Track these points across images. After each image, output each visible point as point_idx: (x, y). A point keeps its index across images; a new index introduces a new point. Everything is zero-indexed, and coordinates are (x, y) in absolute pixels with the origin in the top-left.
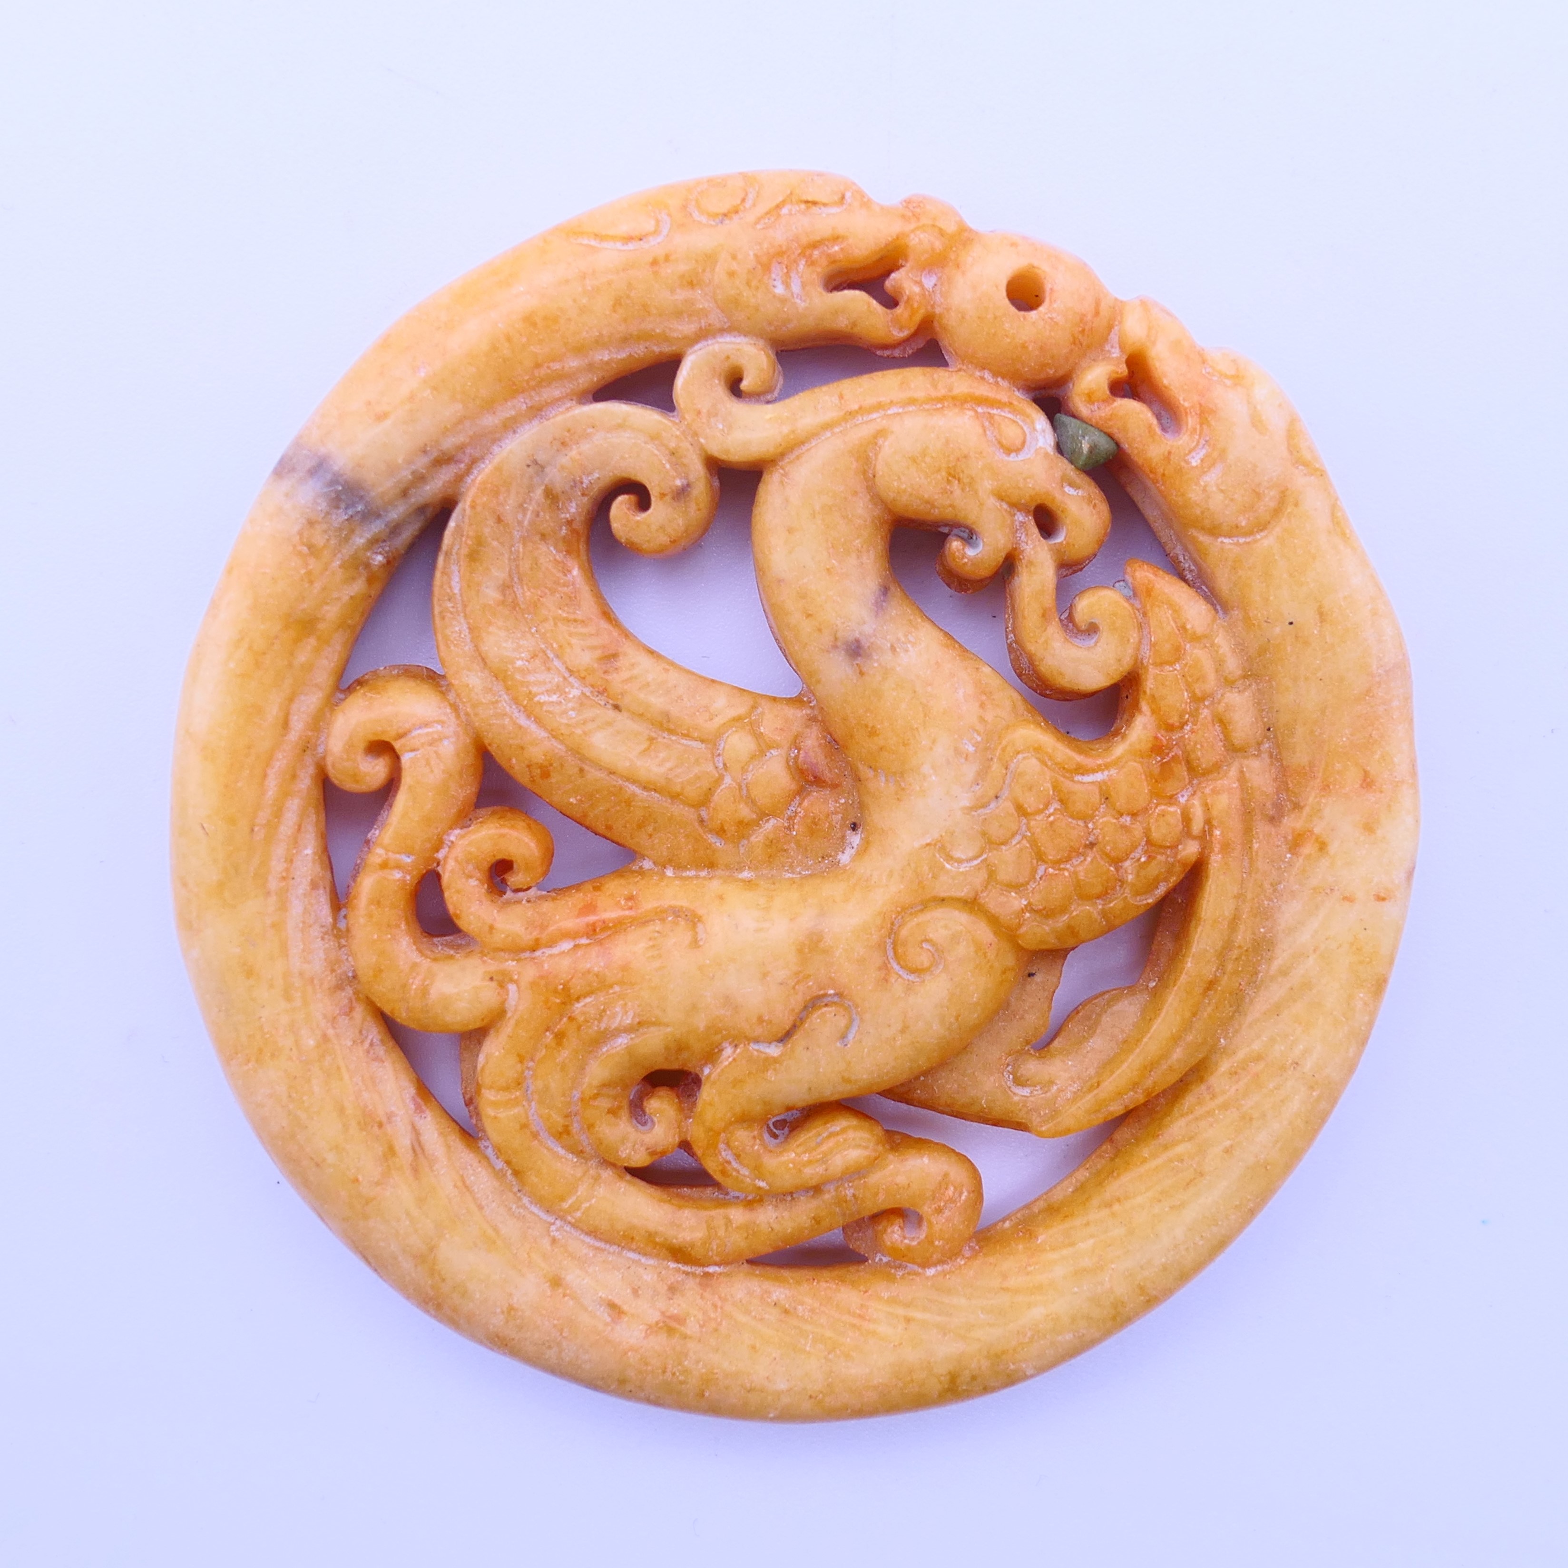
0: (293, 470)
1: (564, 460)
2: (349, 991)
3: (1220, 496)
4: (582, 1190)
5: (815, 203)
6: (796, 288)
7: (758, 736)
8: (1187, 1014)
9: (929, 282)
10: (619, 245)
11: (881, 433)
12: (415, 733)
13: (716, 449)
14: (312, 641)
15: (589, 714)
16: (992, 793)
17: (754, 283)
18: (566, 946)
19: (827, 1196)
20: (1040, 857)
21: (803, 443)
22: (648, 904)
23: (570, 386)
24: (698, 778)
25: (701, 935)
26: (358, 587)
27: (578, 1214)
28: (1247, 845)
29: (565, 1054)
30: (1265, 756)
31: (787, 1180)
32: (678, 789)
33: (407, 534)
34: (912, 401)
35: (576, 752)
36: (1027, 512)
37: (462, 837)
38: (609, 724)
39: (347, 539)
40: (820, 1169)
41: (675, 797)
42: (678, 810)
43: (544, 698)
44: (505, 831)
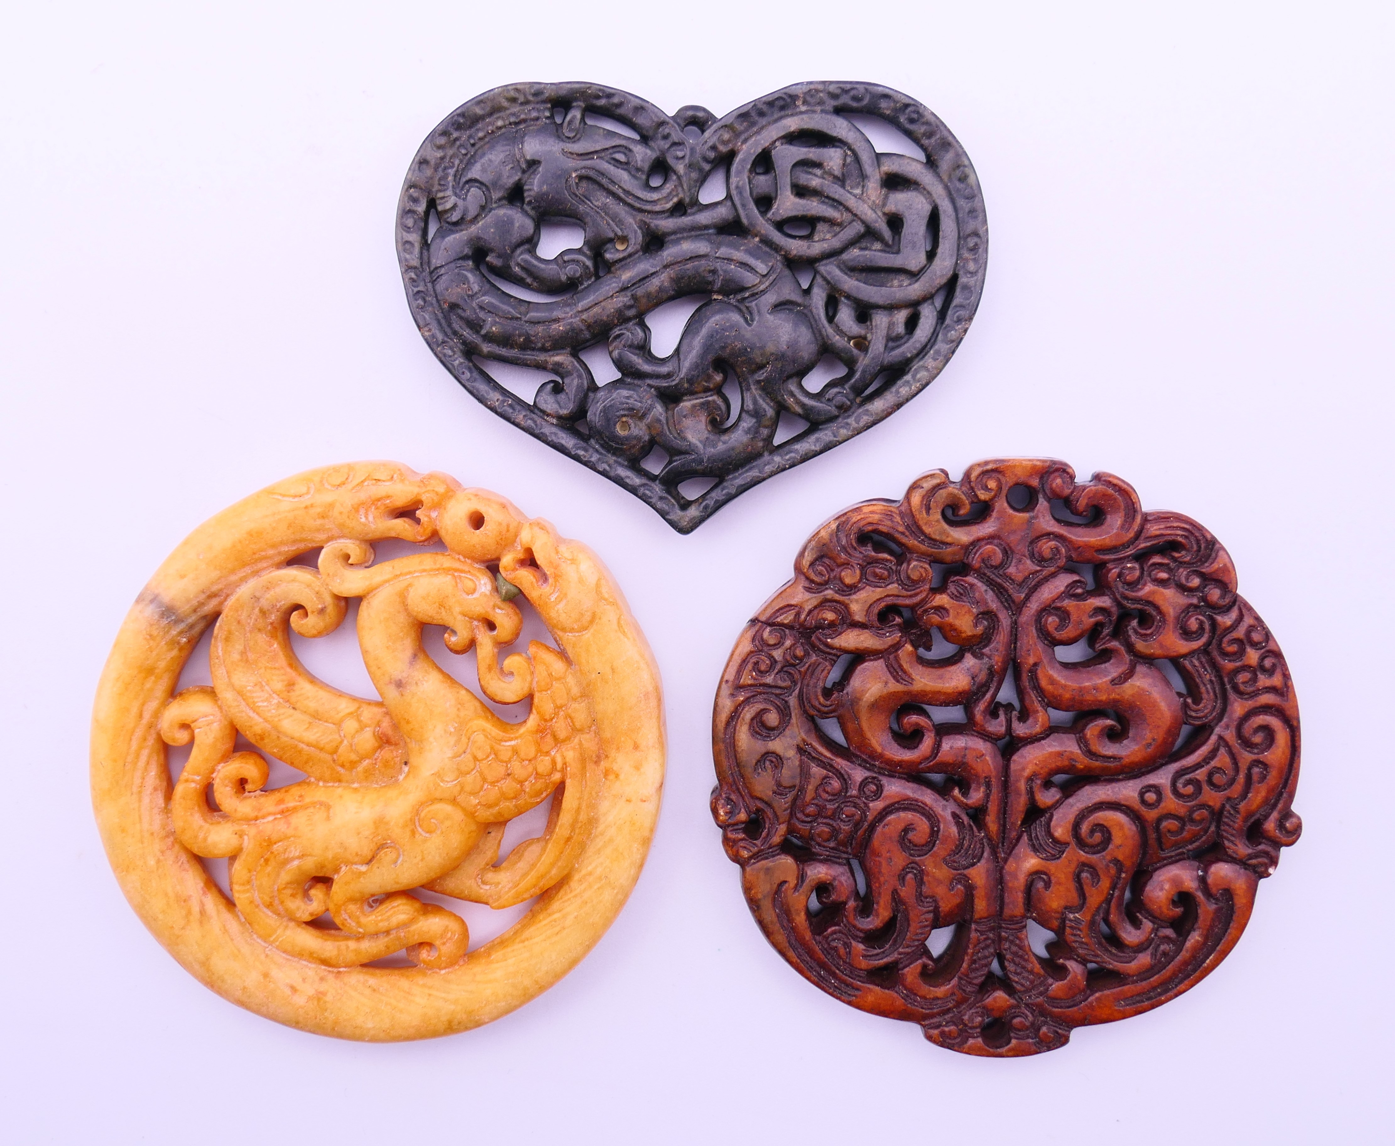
0: (143, 600)
1: (268, 596)
2: (172, 839)
3: (564, 615)
4: (279, 932)
5: (379, 480)
6: (371, 518)
7: (359, 721)
8: (558, 853)
9: (434, 515)
10: (291, 499)
11: (410, 585)
12: (200, 720)
13: (336, 591)
14: (153, 678)
15: (282, 711)
16: (461, 751)
17: (351, 517)
18: (271, 818)
19: (392, 936)
20: (484, 780)
21: (376, 588)
22: (307, 800)
23: (270, 562)
24: (331, 741)
25: (331, 815)
26: (175, 653)
27: (277, 943)
28: (583, 774)
29: (269, 869)
30: (592, 733)
31: (372, 929)
32: (322, 746)
33: (197, 629)
34: (424, 571)
35: (276, 728)
36: (479, 621)
37: (223, 767)
38: (291, 716)
39: (168, 632)
40: (386, 924)
41: (322, 749)
42: (323, 756)
43: (260, 704)
44: (243, 765)
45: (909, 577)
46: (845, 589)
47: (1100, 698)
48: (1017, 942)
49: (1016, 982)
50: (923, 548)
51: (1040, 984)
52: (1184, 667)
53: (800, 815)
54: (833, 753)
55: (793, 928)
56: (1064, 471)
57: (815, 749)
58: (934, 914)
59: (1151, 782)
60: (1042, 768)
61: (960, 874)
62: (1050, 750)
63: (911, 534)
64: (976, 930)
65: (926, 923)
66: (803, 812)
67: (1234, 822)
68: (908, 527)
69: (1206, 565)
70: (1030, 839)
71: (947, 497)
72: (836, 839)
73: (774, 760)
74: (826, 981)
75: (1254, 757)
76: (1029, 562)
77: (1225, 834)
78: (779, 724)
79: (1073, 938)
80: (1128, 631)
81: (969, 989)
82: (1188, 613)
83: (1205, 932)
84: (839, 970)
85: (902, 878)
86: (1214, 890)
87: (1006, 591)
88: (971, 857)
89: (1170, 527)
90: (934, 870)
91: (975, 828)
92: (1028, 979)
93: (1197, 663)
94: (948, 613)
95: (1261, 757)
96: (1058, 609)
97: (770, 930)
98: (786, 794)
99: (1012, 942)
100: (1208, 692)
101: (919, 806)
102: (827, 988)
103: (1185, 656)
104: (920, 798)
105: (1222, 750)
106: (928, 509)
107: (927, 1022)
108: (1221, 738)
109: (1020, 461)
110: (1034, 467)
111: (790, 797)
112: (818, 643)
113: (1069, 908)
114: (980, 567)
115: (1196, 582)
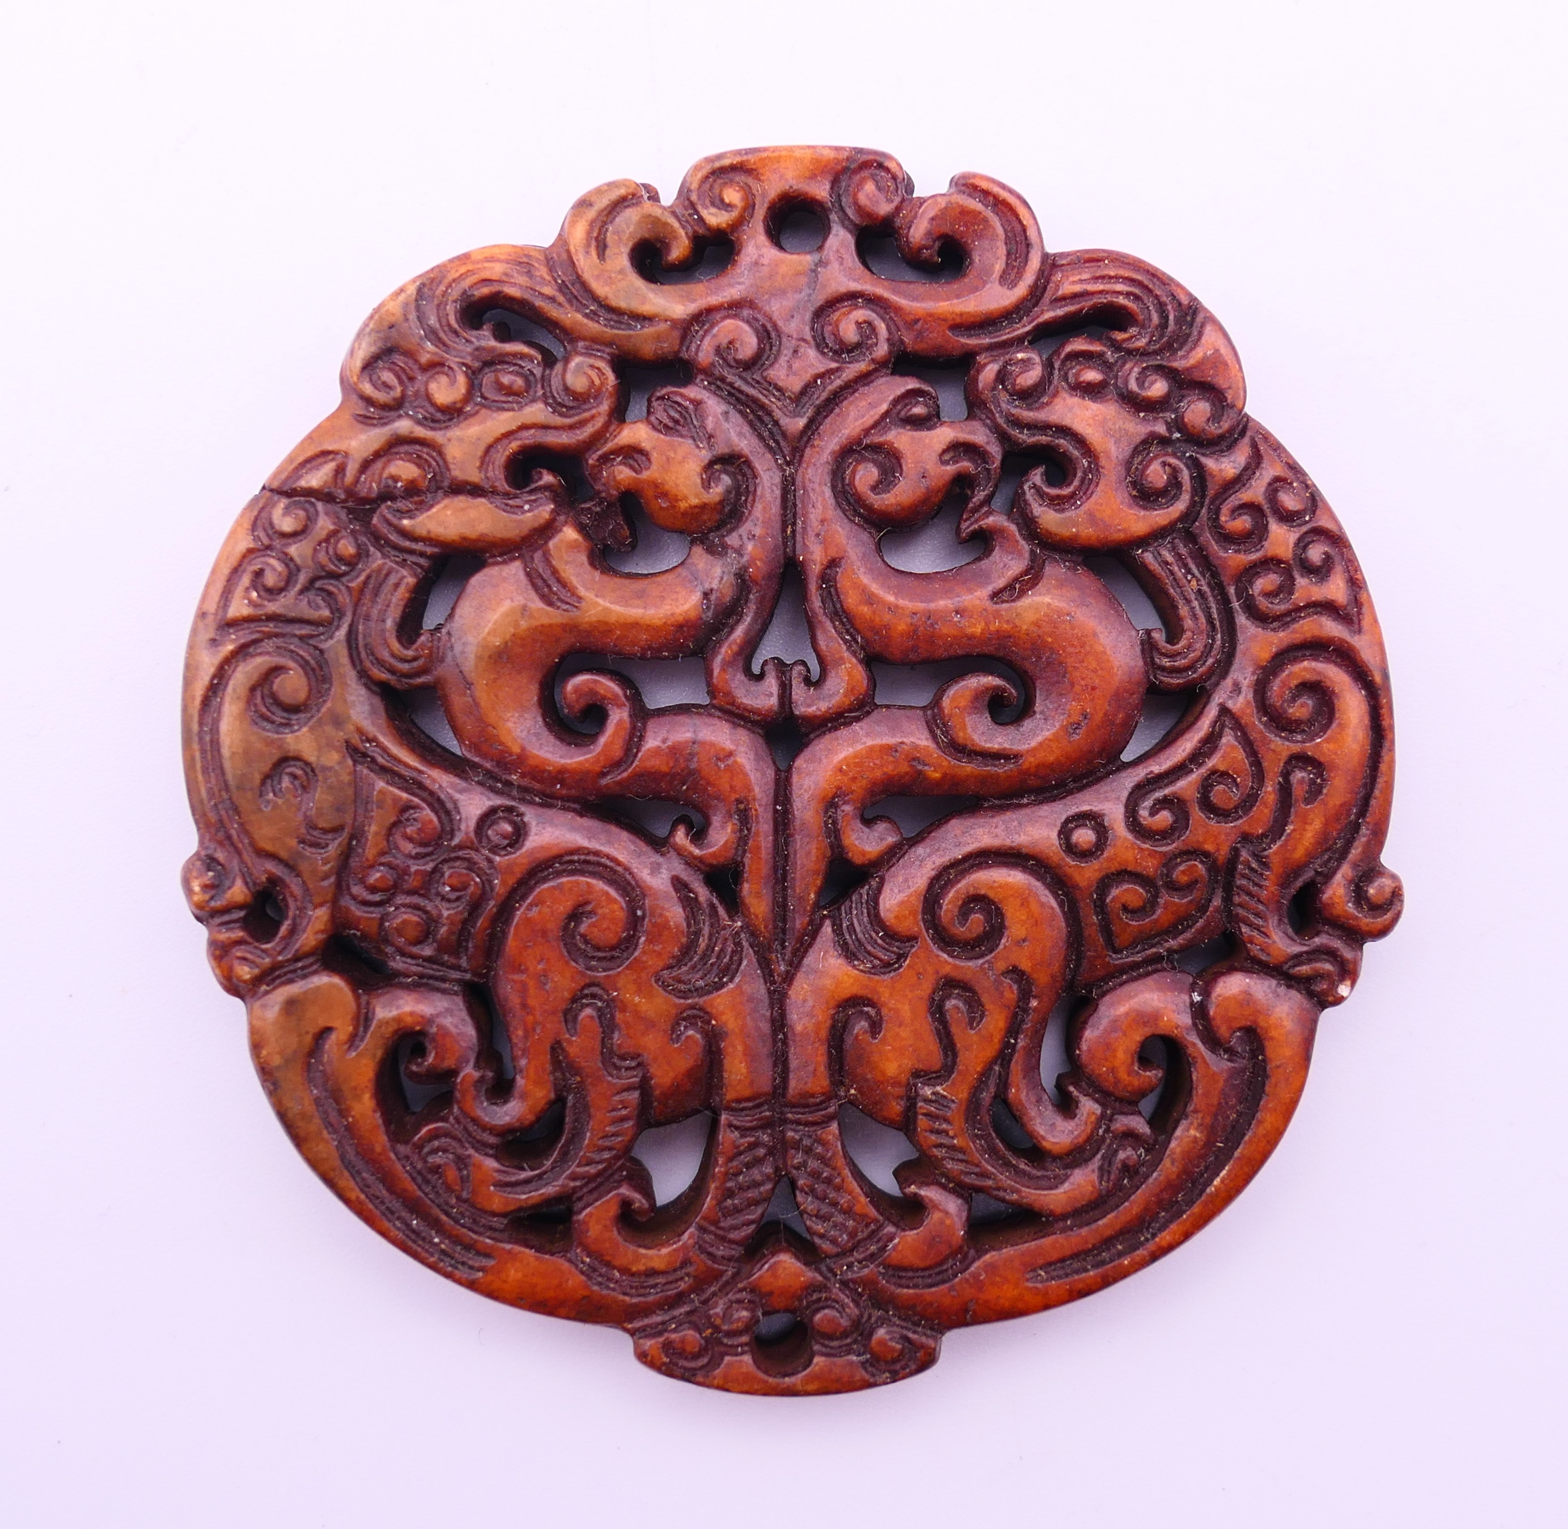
45: (567, 389)
46: (439, 415)
47: (969, 631)
48: (819, 1150)
49: (822, 1236)
50: (593, 327)
51: (870, 1237)
52: (1144, 566)
53: (356, 890)
54: (423, 759)
55: (349, 1128)
56: (881, 166)
57: (385, 750)
58: (641, 1094)
59: (1085, 808)
60: (854, 779)
61: (692, 1007)
62: (870, 743)
63: (570, 301)
64: (730, 1125)
65: (624, 1112)
66: (362, 881)
67: (1261, 887)
68: (562, 288)
69: (1180, 353)
70: (838, 930)
71: (639, 222)
72: (434, 941)
73: (299, 772)
74: (424, 1239)
75: (1296, 748)
76: (812, 353)
77: (1240, 911)
78: (308, 698)
79: (933, 1137)
80: (1024, 493)
81: (721, 1251)
82: (1148, 454)
83: (1208, 1120)
84: (448, 1214)
85: (569, 1015)
86: (1223, 1031)
87: (769, 414)
88: (715, 970)
89: (1103, 277)
90: (637, 999)
91: (721, 911)
92: (843, 1227)
93: (1169, 558)
94: (649, 460)
95: (1309, 748)
96: (877, 448)
97: (302, 1133)
98: (327, 845)
99: (808, 1151)
100: (1195, 617)
101: (606, 866)
102: (424, 1254)
103: (1144, 541)
104: (605, 849)
105: (1228, 739)
106: (602, 247)
107: (637, 1324)
108: (1224, 710)
109: (791, 149)
110: (816, 161)
111: (333, 848)
112: (384, 529)
113: (920, 1074)
114: (712, 364)
115: (1158, 388)
